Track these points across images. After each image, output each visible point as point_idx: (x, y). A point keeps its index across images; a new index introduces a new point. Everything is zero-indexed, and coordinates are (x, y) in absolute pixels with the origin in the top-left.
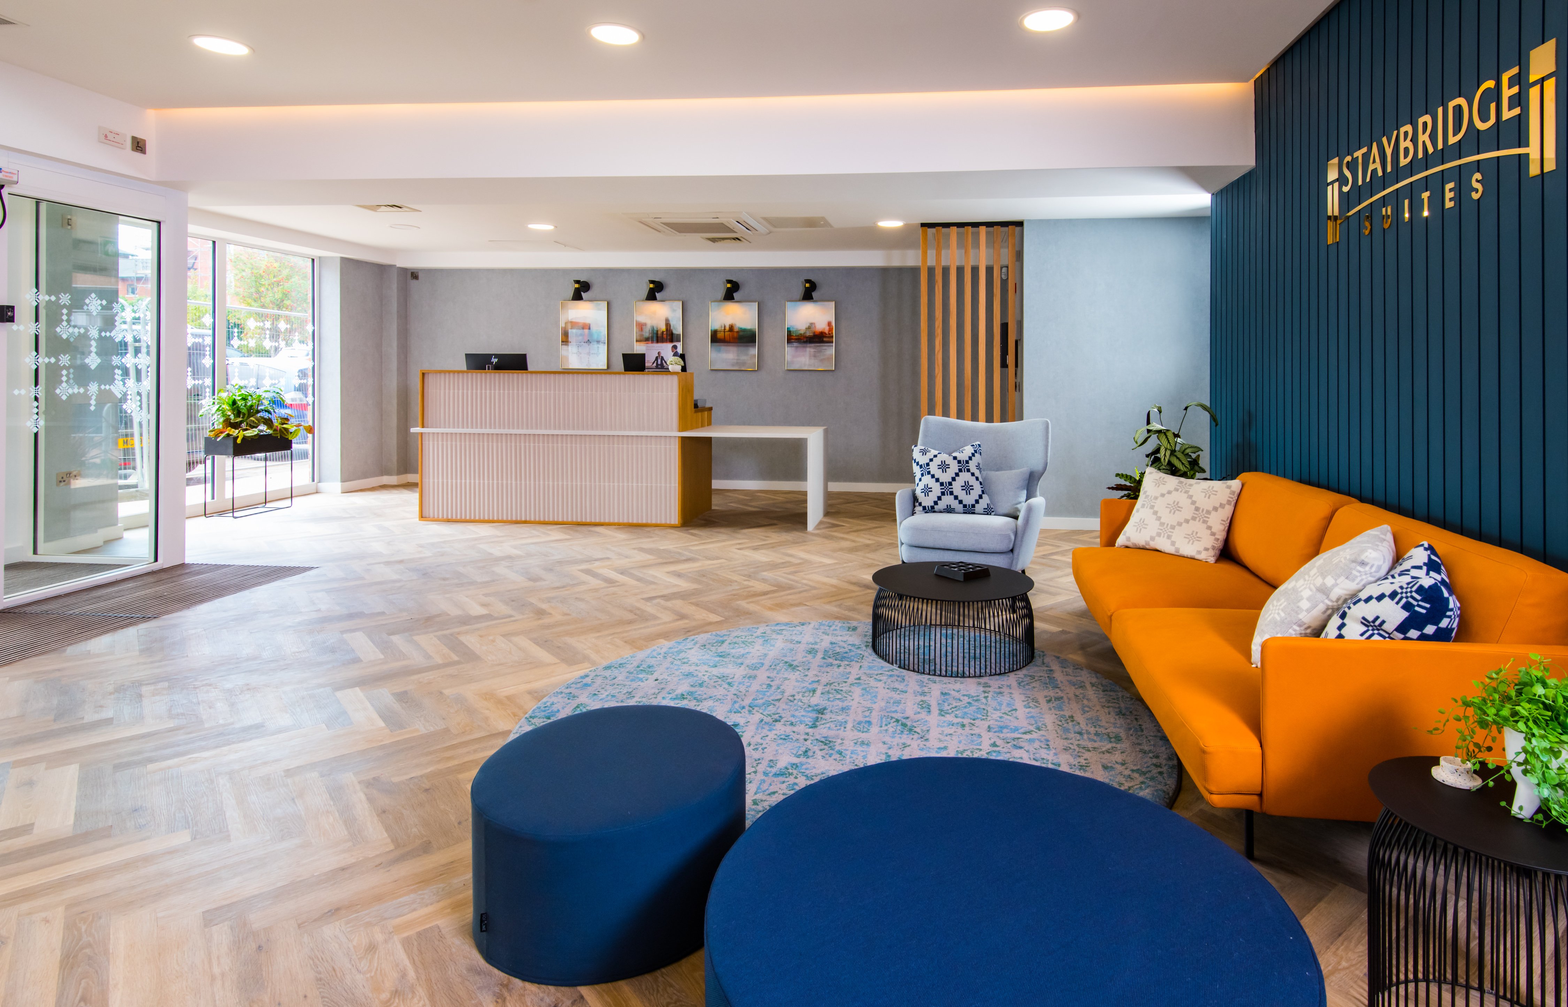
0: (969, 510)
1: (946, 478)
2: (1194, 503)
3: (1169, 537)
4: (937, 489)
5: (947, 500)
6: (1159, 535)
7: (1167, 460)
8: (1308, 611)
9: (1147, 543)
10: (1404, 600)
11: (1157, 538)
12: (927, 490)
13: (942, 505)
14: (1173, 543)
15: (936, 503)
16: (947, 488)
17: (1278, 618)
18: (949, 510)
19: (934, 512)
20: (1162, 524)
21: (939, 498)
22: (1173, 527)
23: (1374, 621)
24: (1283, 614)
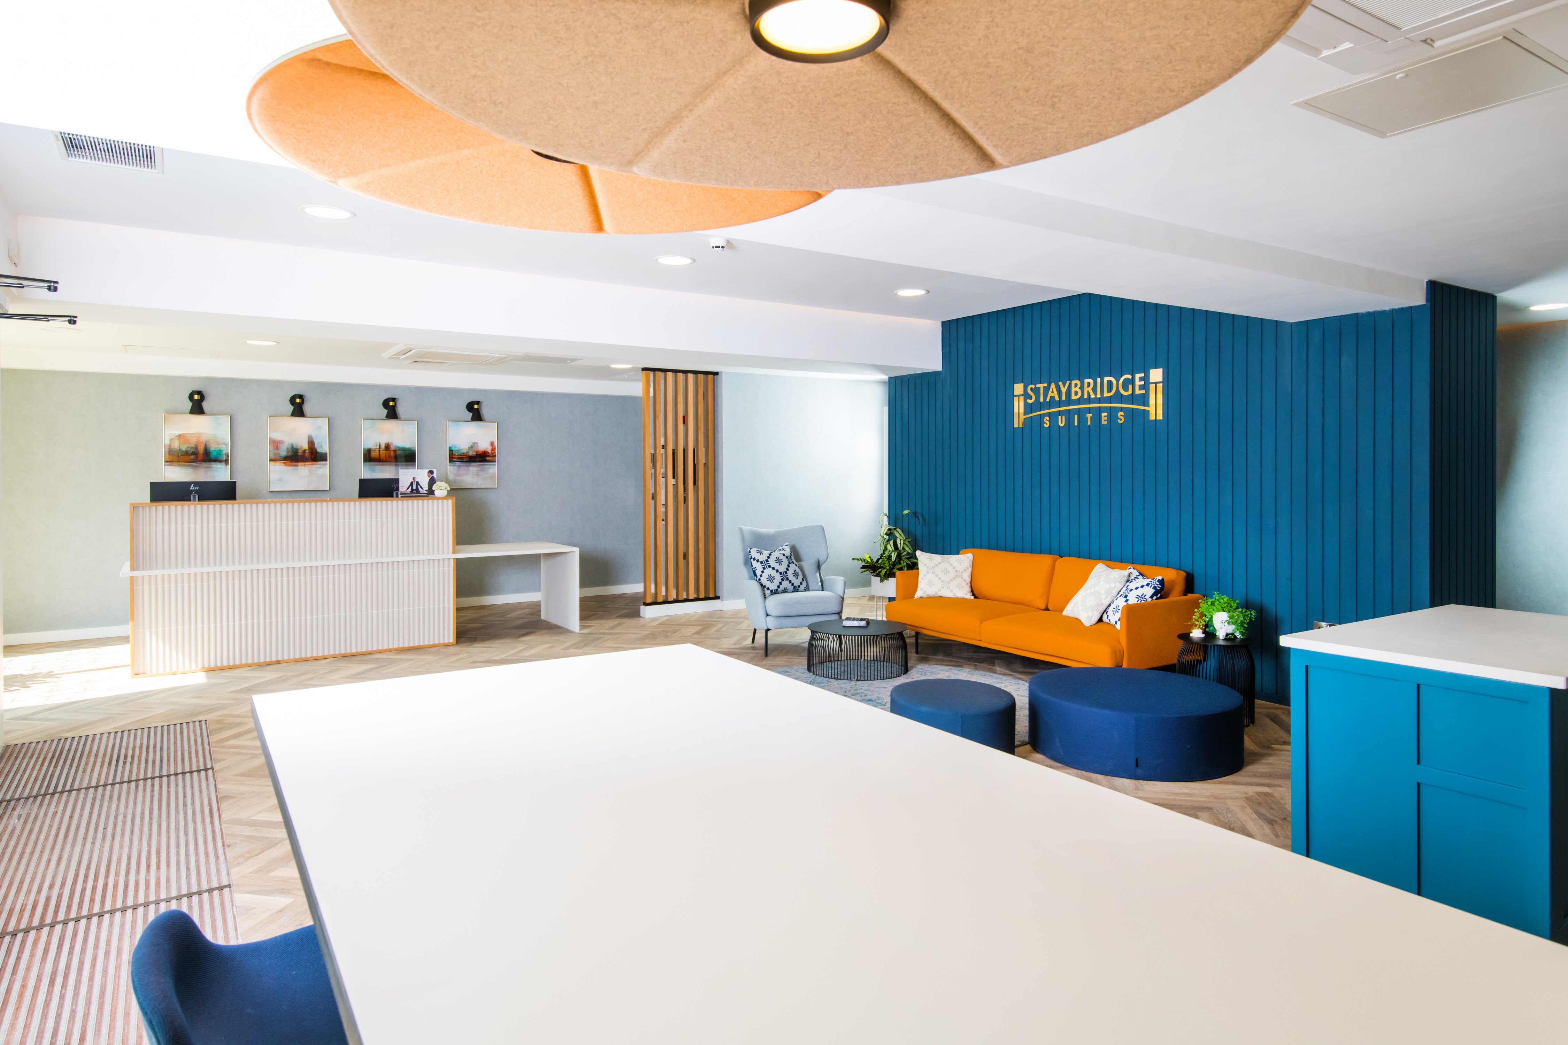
0: (796, 589)
1: (782, 569)
2: (954, 568)
3: (948, 588)
4: (778, 578)
5: (786, 584)
6: (942, 587)
7: (902, 547)
8: (1106, 599)
9: (936, 593)
10: (1153, 586)
11: (942, 590)
12: (771, 579)
13: (782, 588)
14: (951, 591)
15: (779, 587)
16: (784, 576)
17: (1093, 604)
18: (785, 591)
19: (778, 593)
20: (943, 581)
21: (781, 583)
22: (949, 583)
23: (1142, 596)
24: (1094, 602)
